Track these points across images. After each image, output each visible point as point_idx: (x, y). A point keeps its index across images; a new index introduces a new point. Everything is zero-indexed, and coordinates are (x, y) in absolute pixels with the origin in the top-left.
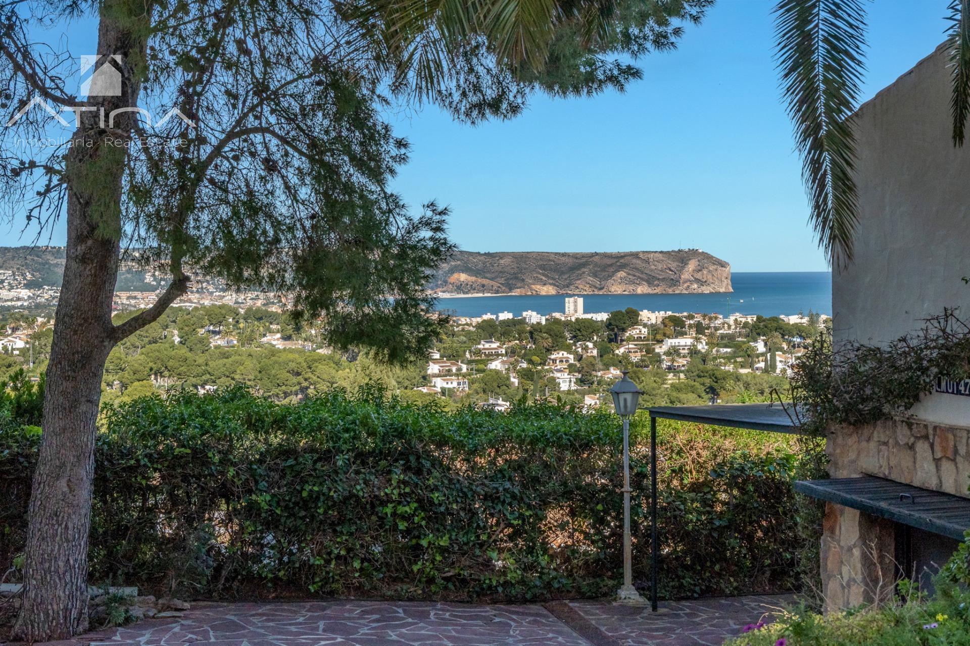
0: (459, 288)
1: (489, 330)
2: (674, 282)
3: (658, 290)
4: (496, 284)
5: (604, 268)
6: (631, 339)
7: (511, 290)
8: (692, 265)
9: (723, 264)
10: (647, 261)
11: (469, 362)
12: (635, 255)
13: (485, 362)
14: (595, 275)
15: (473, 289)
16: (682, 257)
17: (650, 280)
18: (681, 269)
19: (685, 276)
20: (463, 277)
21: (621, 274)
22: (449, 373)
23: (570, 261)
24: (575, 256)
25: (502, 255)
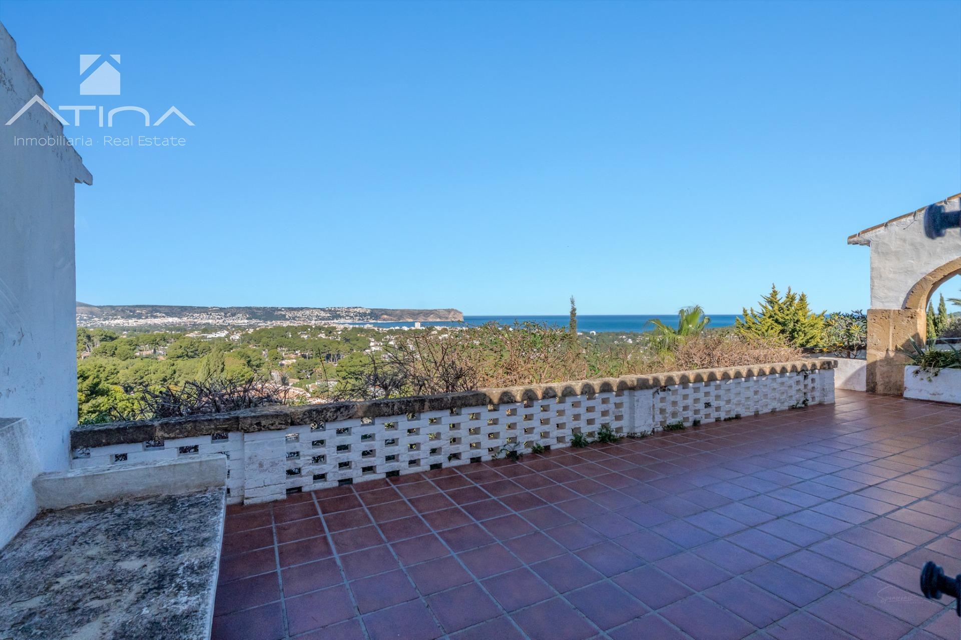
0: (384, 320)
1: (391, 332)
2: (447, 318)
3: (443, 320)
4: (395, 319)
5: (427, 314)
6: (433, 335)
7: (399, 320)
8: (452, 313)
9: (461, 313)
10: (439, 312)
11: (383, 342)
12: (436, 310)
13: (388, 342)
14: (424, 316)
15: (388, 320)
16: (449, 311)
17: (440, 318)
18: (449, 315)
19: (450, 316)
20: (385, 316)
21: (432, 316)
22: (377, 345)
23: (417, 312)
24: (419, 310)
25: (397, 310)
